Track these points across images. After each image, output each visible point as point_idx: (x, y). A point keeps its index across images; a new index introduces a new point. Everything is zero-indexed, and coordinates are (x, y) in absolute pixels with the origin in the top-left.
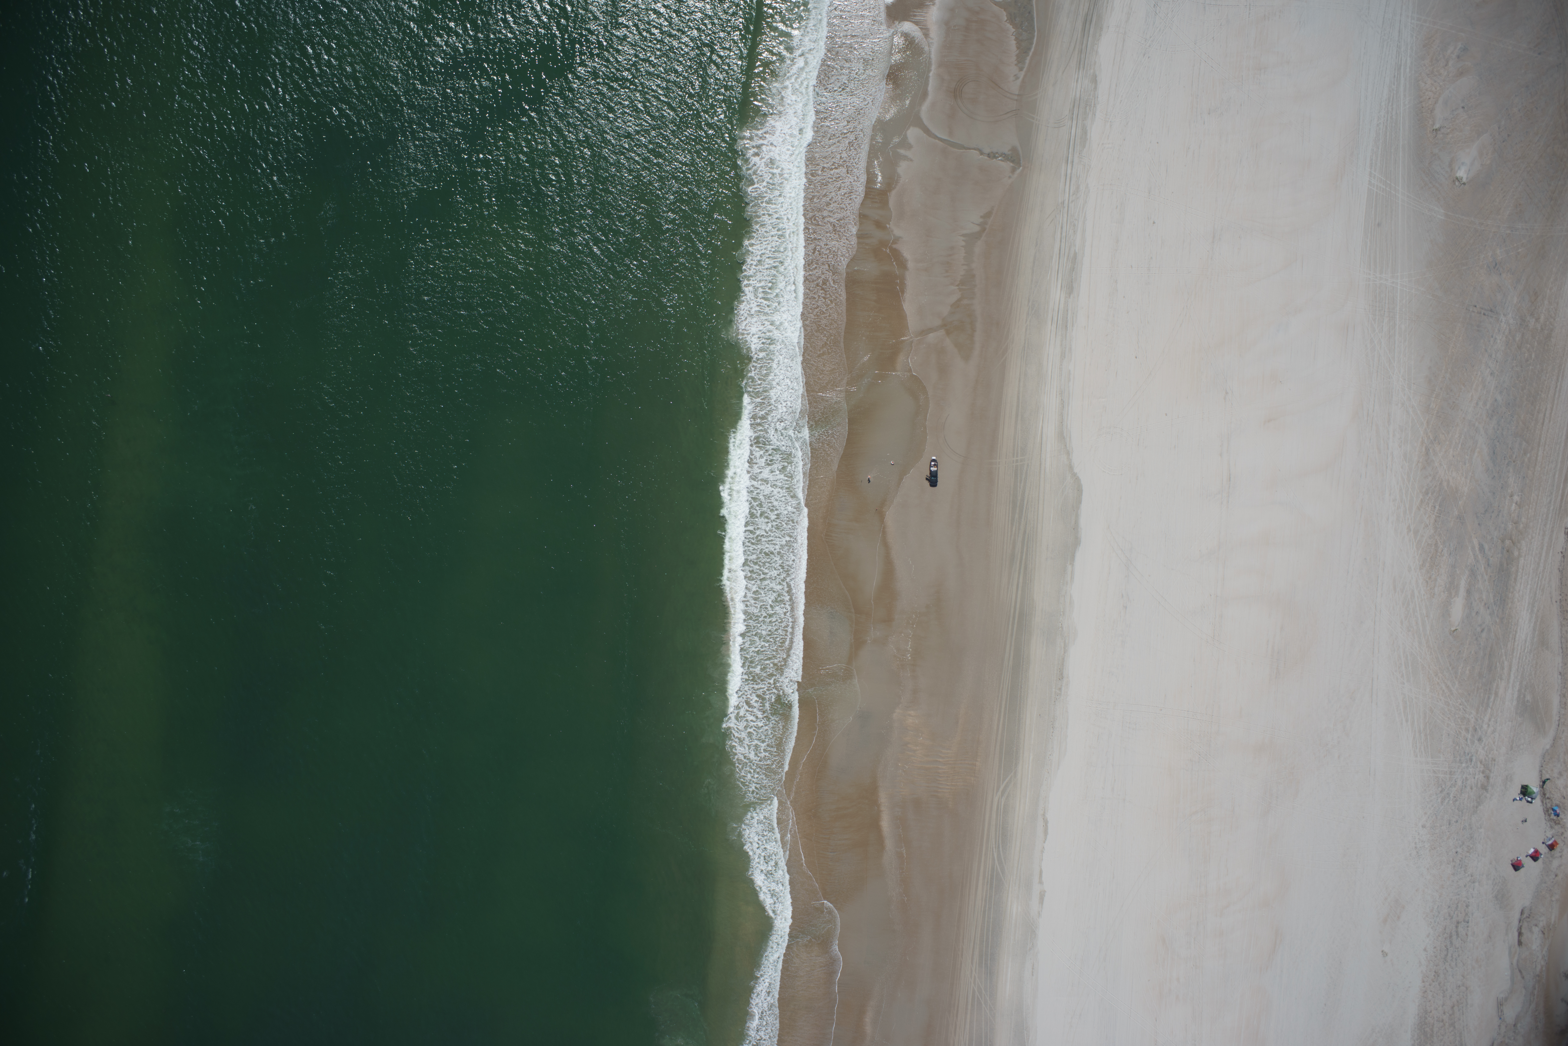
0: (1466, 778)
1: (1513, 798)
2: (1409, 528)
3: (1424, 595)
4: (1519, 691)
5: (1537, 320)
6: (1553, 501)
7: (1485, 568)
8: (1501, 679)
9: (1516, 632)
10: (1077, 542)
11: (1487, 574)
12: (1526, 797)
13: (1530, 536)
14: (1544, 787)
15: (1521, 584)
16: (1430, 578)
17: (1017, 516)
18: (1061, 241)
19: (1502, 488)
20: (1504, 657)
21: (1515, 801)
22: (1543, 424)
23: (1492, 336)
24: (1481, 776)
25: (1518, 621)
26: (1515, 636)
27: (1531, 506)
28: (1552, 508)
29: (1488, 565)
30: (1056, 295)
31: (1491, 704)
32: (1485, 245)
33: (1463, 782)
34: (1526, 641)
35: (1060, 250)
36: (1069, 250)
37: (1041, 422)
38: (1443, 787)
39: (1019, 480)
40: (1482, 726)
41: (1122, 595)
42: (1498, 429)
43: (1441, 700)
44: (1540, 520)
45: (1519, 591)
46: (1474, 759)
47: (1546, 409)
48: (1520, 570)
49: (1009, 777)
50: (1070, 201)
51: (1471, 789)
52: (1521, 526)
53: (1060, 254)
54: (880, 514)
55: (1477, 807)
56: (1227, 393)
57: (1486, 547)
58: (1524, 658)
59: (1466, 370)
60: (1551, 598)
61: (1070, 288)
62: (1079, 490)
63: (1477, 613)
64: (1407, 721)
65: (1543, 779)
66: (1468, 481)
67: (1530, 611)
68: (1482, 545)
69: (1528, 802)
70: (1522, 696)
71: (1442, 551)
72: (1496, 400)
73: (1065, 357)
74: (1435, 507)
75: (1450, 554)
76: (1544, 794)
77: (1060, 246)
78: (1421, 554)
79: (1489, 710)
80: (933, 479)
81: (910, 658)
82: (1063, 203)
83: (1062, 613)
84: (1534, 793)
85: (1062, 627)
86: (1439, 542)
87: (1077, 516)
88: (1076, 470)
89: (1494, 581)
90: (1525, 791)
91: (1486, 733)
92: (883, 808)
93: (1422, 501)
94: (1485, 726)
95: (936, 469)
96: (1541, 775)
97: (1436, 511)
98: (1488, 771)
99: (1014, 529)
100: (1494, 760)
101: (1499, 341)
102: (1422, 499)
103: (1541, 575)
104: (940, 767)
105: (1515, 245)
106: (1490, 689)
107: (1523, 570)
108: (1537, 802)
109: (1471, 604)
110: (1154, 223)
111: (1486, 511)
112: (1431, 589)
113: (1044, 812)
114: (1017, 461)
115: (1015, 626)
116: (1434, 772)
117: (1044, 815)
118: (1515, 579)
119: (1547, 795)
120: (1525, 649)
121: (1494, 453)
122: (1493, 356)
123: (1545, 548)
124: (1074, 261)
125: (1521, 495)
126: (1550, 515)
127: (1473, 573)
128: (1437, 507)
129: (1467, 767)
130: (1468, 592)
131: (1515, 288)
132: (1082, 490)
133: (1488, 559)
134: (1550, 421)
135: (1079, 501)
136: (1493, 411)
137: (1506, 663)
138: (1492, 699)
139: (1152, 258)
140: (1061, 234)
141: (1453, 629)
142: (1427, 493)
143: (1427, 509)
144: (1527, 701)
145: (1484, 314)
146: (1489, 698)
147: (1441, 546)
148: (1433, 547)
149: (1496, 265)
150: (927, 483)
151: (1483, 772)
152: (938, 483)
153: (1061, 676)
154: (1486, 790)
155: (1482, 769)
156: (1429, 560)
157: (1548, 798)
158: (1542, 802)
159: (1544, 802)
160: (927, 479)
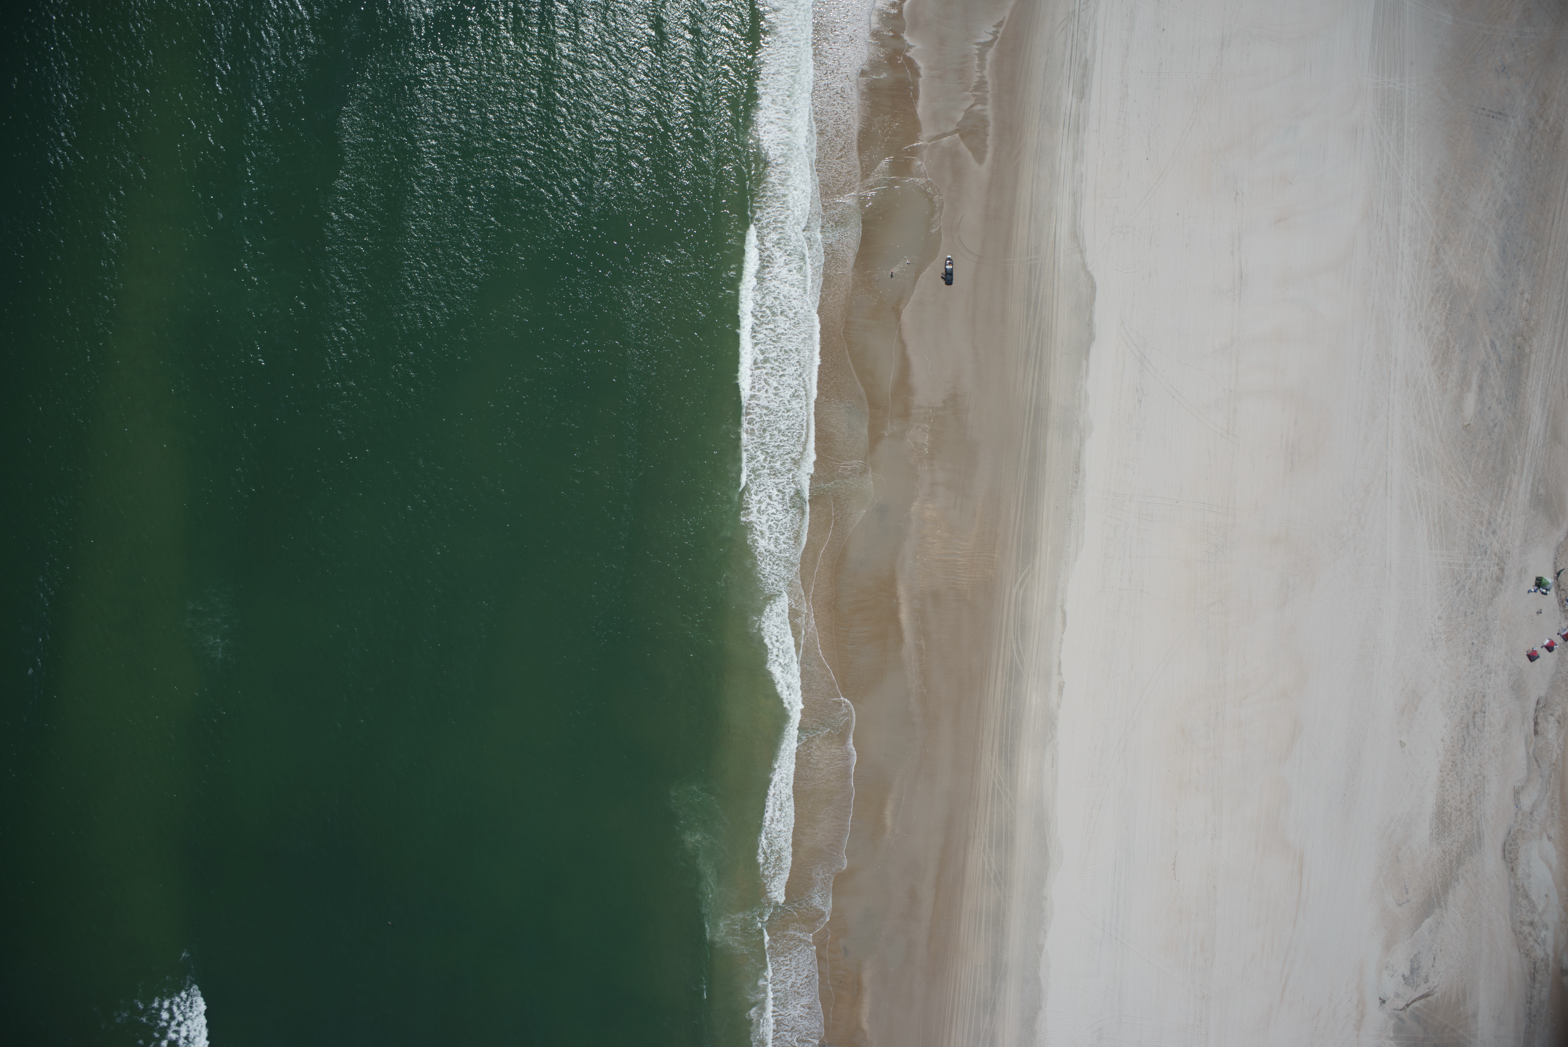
0: (1481, 570)
1: (1528, 590)
2: (1420, 324)
3: (1436, 390)
4: (1532, 484)
5: (1546, 122)
6: (1563, 298)
7: (1496, 364)
8: (1515, 473)
9: (1529, 426)
10: (1091, 338)
11: (1498, 370)
12: (1541, 589)
13: (1541, 333)
14: (1559, 578)
15: (1533, 379)
16: (1442, 374)
17: (1031, 313)
18: (1072, 48)
19: (1512, 286)
20: (1517, 452)
21: (1530, 593)
22: (1553, 223)
23: (1501, 138)
24: (1496, 568)
25: (1530, 416)
26: (1528, 430)
27: (1541, 303)
28: (1562, 305)
29: (1500, 361)
30: (1068, 100)
31: (1505, 498)
32: (1494, 50)
33: (1478, 575)
34: (1538, 436)
35: (1071, 57)
36: (1081, 56)
37: (1054, 222)
38: (1459, 579)
39: (1033, 278)
40: (1496, 519)
41: (1137, 389)
42: (1508, 229)
43: (1455, 493)
44: (1551, 318)
45: (1531, 387)
46: (1489, 551)
47: (1556, 209)
48: (1532, 366)
49: (1027, 569)
50: (1081, 10)
51: (1487, 581)
52: (1532, 323)
53: (1071, 60)
54: (897, 313)
55: (1492, 599)
56: (1237, 194)
57: (1498, 344)
58: (1537, 452)
59: (1475, 171)
60: (1563, 393)
61: (1082, 93)
62: (1093, 287)
63: (1489, 408)
64: (1421, 514)
65: (1558, 570)
66: (1479, 279)
67: (1542, 406)
68: (1494, 342)
69: (1543, 593)
70: (1535, 490)
71: (1454, 347)
72: (1505, 200)
73: (1077, 160)
74: (1446, 305)
75: (1462, 350)
76: (1559, 586)
77: (1071, 53)
78: (1432, 351)
79: (1503, 504)
80: (948, 277)
81: (927, 452)
82: (1074, 12)
83: (1077, 407)
84: (1549, 584)
85: (1077, 421)
86: (1450, 339)
87: (1091, 313)
88: (1090, 269)
89: (1506, 377)
90: (1540, 583)
91: (1500, 526)
92: (903, 601)
93: (1432, 299)
94: (1499, 519)
95: (951, 267)
97: (1447, 309)
98: (1502, 564)
99: (1029, 325)
100: (1509, 553)
101: (1508, 143)
102: (1432, 297)
103: (1552, 371)
104: (958, 559)
105: (1524, 49)
106: (1503, 483)
107: (1534, 366)
108: (1552, 593)
109: (1484, 399)
110: (1164, 30)
111: (1497, 308)
112: (1443, 384)
113: (1063, 604)
114: (1031, 260)
115: (1031, 420)
116: (1449, 564)
117: (1062, 606)
118: (1527, 375)
119: (1562, 587)
120: (1538, 443)
121: (1504, 252)
122: (1503, 157)
123: (1556, 344)
124: (1086, 68)
125: (1532, 293)
126: (1561, 312)
127: (1485, 369)
128: (1448, 305)
129: (1482, 560)
130: (1481, 388)
131: (1523, 91)
132: (1096, 288)
133: (1500, 356)
134: (1559, 221)
135: (1092, 298)
136: (1503, 211)
137: (1519, 457)
138: (1505, 493)
139: (1161, 64)
140: (1072, 41)
141: (1466, 424)
142: (1437, 291)
143: (1438, 306)
144: (1541, 494)
145: (1493, 117)
146: (1502, 492)
147: (1453, 343)
148: (1445, 344)
149: (1505, 68)
150: (943, 282)
151: (1498, 565)
152: (953, 281)
153: (1077, 469)
154: (1501, 582)
155: (1496, 562)
156: (1441, 356)
157: (1563, 590)
158: (1557, 593)
159: (1559, 594)
160: (942, 277)
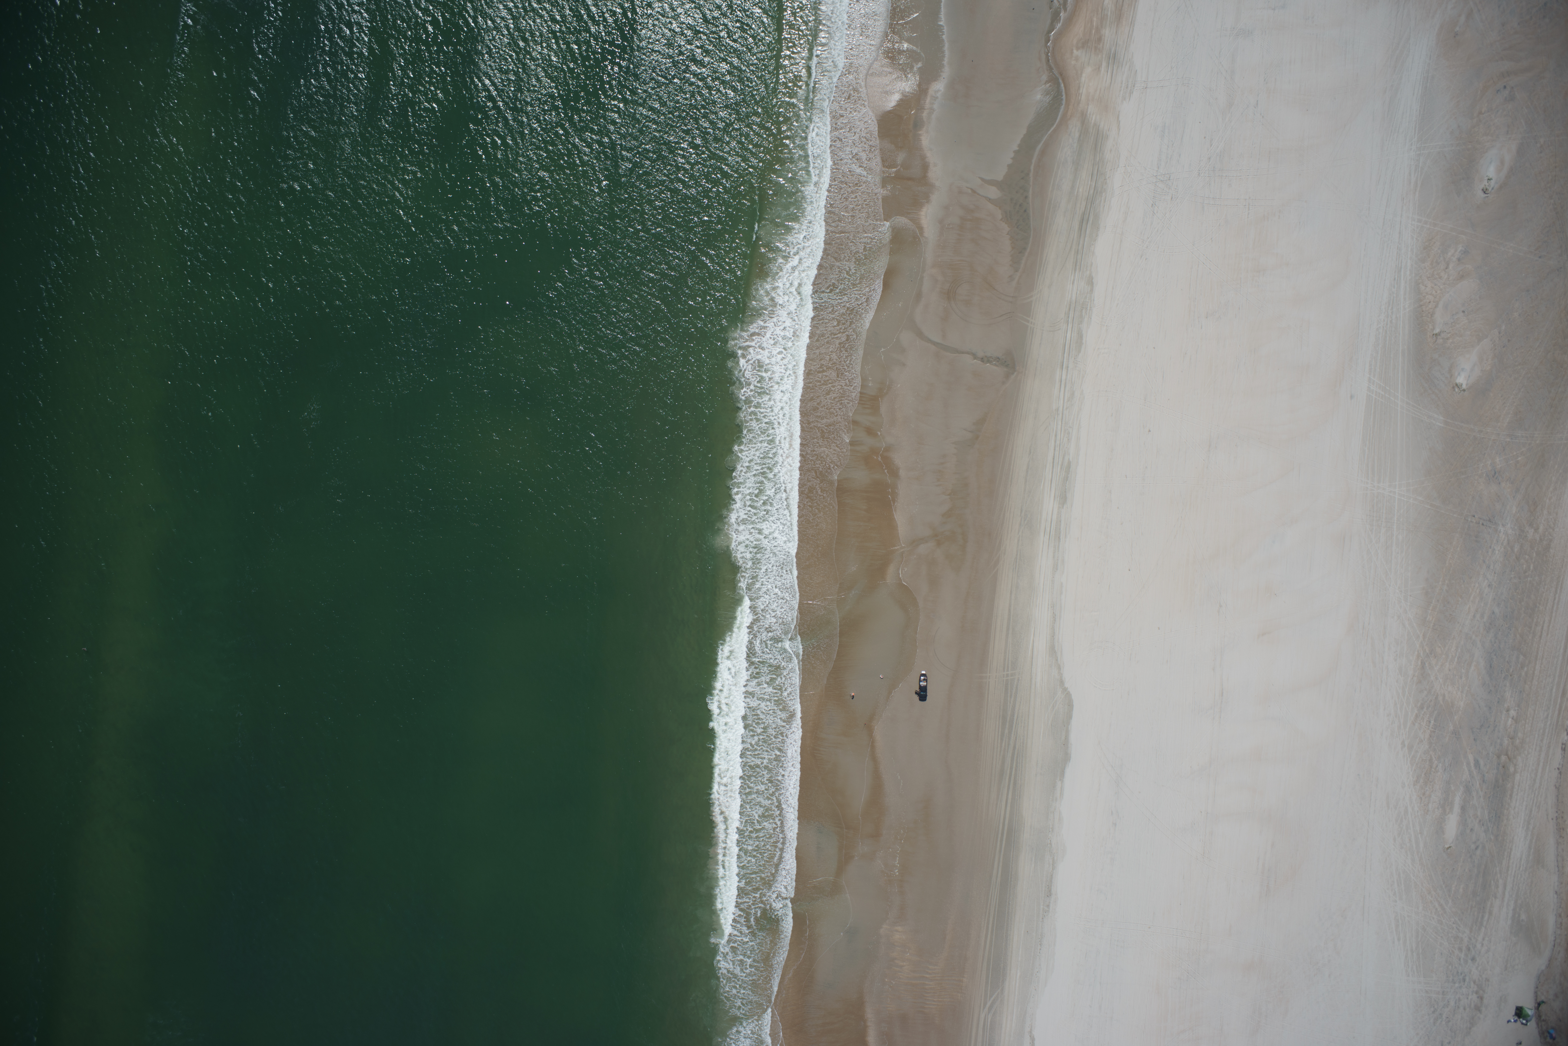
0: (1459, 998)
1: (1508, 1019)
2: (1403, 743)
3: (1418, 812)
4: (1514, 910)
5: (1536, 530)
6: (1550, 716)
7: (1480, 784)
8: (1496, 898)
9: (1511, 849)
10: (1067, 758)
11: (1482, 791)
12: (1521, 1019)
13: (1526, 752)
14: (1540, 1008)
15: (1516, 800)
16: (1424, 794)
17: (1006, 731)
18: (1055, 449)
19: (1498, 702)
20: (1499, 875)
21: (1510, 1023)
22: (1541, 637)
23: (1490, 547)
24: (1475, 996)
25: (1513, 838)
26: (1510, 854)
27: (1527, 720)
28: (1549, 723)
29: (1484, 781)
30: (1049, 505)
31: (1485, 923)
32: (1485, 454)
33: (1456, 1003)
34: (1521, 859)
35: (1054, 459)
36: (1064, 458)
37: (1032, 635)
38: (1436, 1007)
39: (1009, 695)
40: (1475, 945)
41: (1112, 812)
42: (1495, 642)
43: (1433, 918)
44: (1537, 736)
45: (1515, 808)
46: (1467, 979)
47: (1544, 622)
48: (1516, 786)
49: (996, 994)
50: (1065, 408)
51: (1465, 1009)
52: (1518, 741)
53: (1053, 462)
54: (869, 728)
55: (1470, 1028)
56: (1221, 606)
57: (1482, 763)
58: (1519, 876)
59: (1464, 581)
60: (1547, 815)
61: (1063, 498)
62: (1070, 705)
63: (1472, 830)
64: (1399, 940)
65: (1539, 1000)
66: (1464, 695)
67: (1525, 828)
68: (1478, 761)
70: (1517, 916)
71: (1437, 766)
72: (1493, 613)
73: (1057, 569)
74: (1430, 722)
75: (1445, 770)
77: (1054, 454)
78: (1415, 770)
79: (1483, 929)
80: (922, 694)
81: (897, 874)
82: (1058, 410)
83: (1051, 830)
85: (1051, 844)
86: (1433, 757)
87: (1067, 732)
88: (1067, 685)
89: (1489, 798)
90: (1519, 1013)
91: (1480, 953)
92: (869, 1024)
93: (1417, 716)
94: (1479, 946)
95: (925, 684)
96: (1536, 996)
97: (1431, 726)
98: (1481, 992)
99: (1003, 744)
100: (1488, 981)
101: (1497, 552)
102: (1416, 714)
103: (1537, 792)
104: (927, 983)
105: (1515, 453)
106: (1484, 908)
107: (1519, 786)
109: (1466, 820)
110: (1149, 431)
111: (1482, 726)
112: (1425, 805)
113: (1031, 1030)
114: (1007, 675)
115: (1004, 842)
116: (1427, 992)
117: (1031, 1032)
118: (1511, 796)
120: (1520, 867)
121: (1491, 667)
122: (1492, 567)
123: (1541, 764)
124: (1068, 469)
125: (1518, 710)
126: (1547, 731)
127: (1468, 790)
128: (1432, 722)
129: (1460, 987)
130: (1463, 809)
131: (1514, 497)
132: (1073, 705)
133: (1484, 776)
134: (1547, 634)
135: (1069, 716)
136: (1491, 624)
137: (1501, 881)
138: (1486, 918)
139: (1146, 467)
140: (1055, 442)
141: (1447, 846)
142: (1422, 708)
143: (1422, 723)
144: (1522, 920)
145: (1483, 524)
146: (1483, 917)
147: (1436, 762)
148: (1427, 763)
149: (1495, 473)
150: (917, 698)
151: (1477, 993)
152: (928, 697)
153: (1049, 893)
154: (1480, 1011)
155: (1475, 990)
156: (1423, 775)
160: (916, 693)
